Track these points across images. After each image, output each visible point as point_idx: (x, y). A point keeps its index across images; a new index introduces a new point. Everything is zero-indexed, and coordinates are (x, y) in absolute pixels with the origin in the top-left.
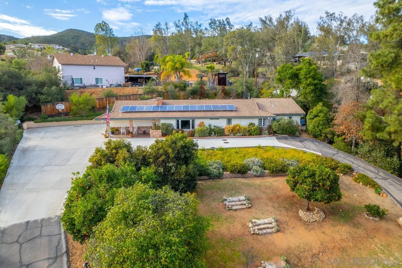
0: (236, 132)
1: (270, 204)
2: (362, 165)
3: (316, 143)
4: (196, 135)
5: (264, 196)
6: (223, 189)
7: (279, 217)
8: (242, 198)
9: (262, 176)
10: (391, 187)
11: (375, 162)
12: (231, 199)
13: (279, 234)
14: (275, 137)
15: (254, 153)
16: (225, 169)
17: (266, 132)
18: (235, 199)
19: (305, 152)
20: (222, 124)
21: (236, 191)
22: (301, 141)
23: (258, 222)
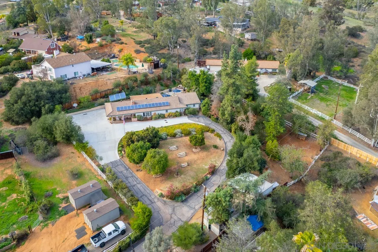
0: (170, 116)
1: (184, 147)
2: (219, 128)
3: (204, 118)
4: (153, 119)
5: (182, 145)
6: (168, 144)
7: (186, 152)
8: (175, 146)
9: (181, 137)
10: (226, 137)
11: (224, 126)
12: (171, 147)
13: (186, 157)
14: (187, 117)
15: (178, 127)
16: (168, 135)
17: (183, 114)
18: (173, 147)
19: (198, 124)
20: (164, 112)
21: (172, 144)
22: (198, 118)
23: (180, 154)
